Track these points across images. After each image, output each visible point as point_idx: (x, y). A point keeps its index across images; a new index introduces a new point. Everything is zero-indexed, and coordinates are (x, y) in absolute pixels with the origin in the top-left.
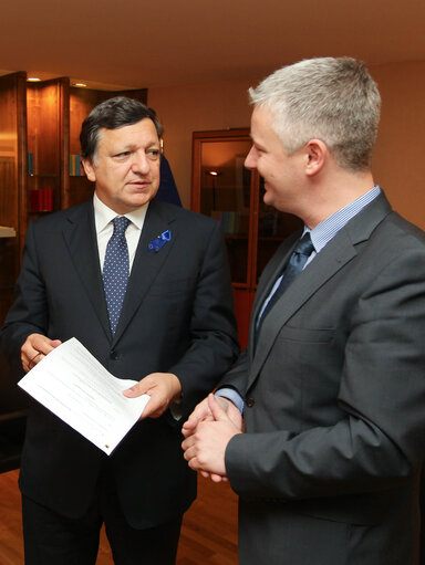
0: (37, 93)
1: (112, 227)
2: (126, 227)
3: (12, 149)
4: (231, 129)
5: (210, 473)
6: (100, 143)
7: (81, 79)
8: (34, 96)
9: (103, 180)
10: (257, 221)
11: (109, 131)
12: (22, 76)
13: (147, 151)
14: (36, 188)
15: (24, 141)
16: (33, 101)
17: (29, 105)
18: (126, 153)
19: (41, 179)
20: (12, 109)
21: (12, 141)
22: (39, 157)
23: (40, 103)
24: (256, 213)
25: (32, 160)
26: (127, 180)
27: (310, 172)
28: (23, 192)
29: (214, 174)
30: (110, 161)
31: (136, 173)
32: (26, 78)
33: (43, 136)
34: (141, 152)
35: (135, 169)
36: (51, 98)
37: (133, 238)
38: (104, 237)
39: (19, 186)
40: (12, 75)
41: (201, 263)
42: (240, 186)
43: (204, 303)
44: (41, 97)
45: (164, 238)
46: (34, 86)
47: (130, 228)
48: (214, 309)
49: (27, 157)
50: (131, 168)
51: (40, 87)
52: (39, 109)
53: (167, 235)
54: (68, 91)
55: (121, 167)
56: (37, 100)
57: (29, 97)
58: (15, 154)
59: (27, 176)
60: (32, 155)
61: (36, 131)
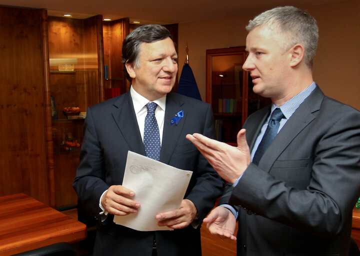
0: (109, 29)
3: (94, 64)
4: (230, 48)
6: (141, 53)
7: (137, 19)
8: (107, 30)
10: (247, 104)
12: (100, 17)
13: (172, 58)
14: (110, 87)
15: (102, 59)
16: (107, 33)
17: (104, 36)
18: (160, 59)
19: (113, 81)
20: (94, 38)
21: (94, 59)
22: (112, 68)
23: (111, 34)
24: (246, 100)
25: (108, 70)
26: (158, 76)
28: (102, 90)
29: (222, 76)
31: (166, 72)
32: (102, 19)
33: (114, 55)
34: (169, 59)
35: (166, 69)
36: (118, 31)
39: (100, 87)
40: (94, 17)
42: (238, 83)
44: (112, 30)
46: (107, 24)
49: (104, 68)
50: (162, 69)
51: (111, 24)
52: (111, 38)
54: (129, 26)
56: (110, 32)
57: (104, 31)
58: (96, 67)
59: (105, 80)
60: (107, 67)
61: (109, 52)
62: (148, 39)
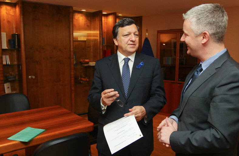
0: (106, 18)
1: (124, 61)
2: (129, 61)
3: (97, 36)
4: (170, 30)
5: (165, 144)
6: (119, 32)
7: (120, 13)
8: (105, 19)
9: (120, 44)
10: (178, 60)
11: (122, 28)
12: (100, 12)
13: (134, 34)
14: (105, 49)
15: (101, 33)
16: (104, 20)
17: (103, 22)
18: (127, 35)
19: (107, 46)
20: (97, 23)
21: (97, 34)
22: (106, 39)
23: (107, 21)
24: (178, 58)
25: (104, 40)
26: (128, 44)
27: (203, 42)
28: (101, 50)
29: (164, 44)
30: (123, 38)
31: (131, 41)
32: (102, 13)
33: (107, 32)
35: (131, 40)
36: (111, 19)
37: (131, 65)
38: (121, 65)
39: (100, 49)
40: (98, 11)
41: (153, 72)
42: (173, 49)
43: (155, 85)
44: (107, 19)
45: (141, 64)
46: (105, 15)
47: (130, 61)
48: (158, 87)
49: (102, 39)
50: (129, 40)
51: (107, 15)
52: (107, 23)
53: (142, 63)
54: (116, 17)
55: (126, 39)
56: (106, 20)
57: (103, 19)
58: (98, 38)
59: (103, 45)
60: (104, 38)
61: (105, 30)
62: (122, 25)
